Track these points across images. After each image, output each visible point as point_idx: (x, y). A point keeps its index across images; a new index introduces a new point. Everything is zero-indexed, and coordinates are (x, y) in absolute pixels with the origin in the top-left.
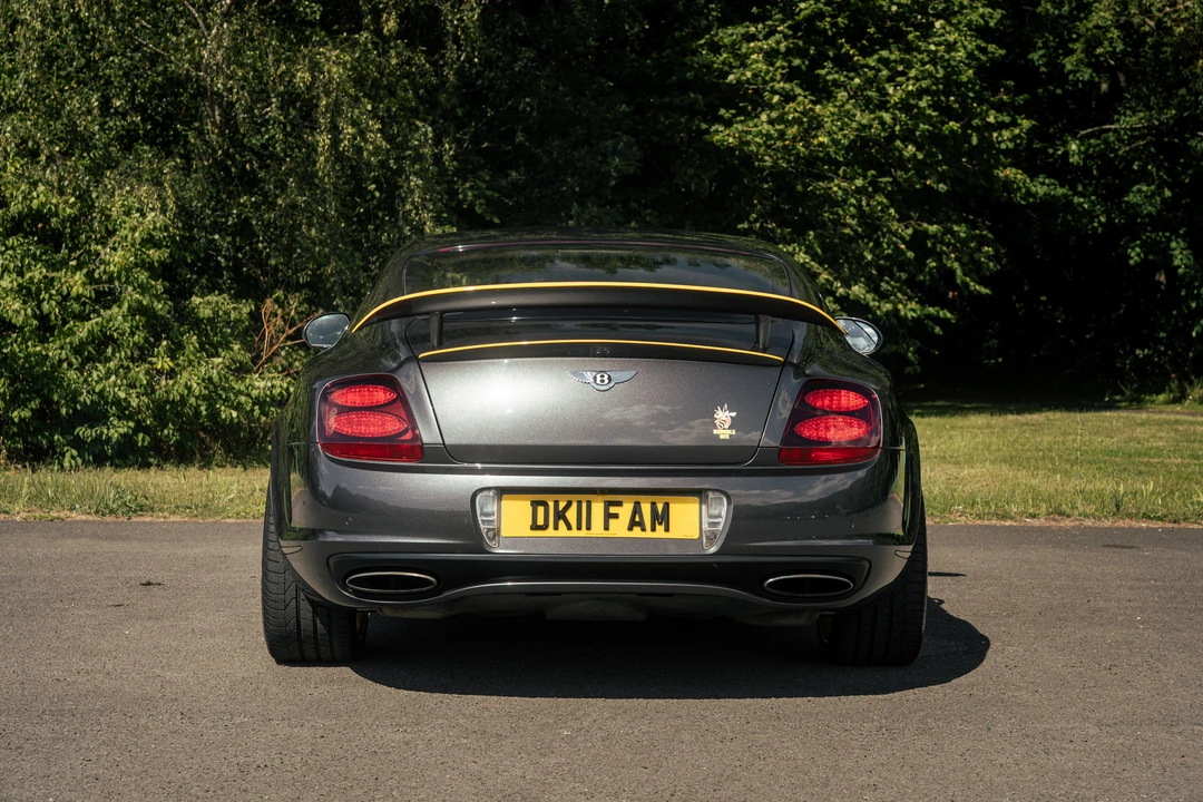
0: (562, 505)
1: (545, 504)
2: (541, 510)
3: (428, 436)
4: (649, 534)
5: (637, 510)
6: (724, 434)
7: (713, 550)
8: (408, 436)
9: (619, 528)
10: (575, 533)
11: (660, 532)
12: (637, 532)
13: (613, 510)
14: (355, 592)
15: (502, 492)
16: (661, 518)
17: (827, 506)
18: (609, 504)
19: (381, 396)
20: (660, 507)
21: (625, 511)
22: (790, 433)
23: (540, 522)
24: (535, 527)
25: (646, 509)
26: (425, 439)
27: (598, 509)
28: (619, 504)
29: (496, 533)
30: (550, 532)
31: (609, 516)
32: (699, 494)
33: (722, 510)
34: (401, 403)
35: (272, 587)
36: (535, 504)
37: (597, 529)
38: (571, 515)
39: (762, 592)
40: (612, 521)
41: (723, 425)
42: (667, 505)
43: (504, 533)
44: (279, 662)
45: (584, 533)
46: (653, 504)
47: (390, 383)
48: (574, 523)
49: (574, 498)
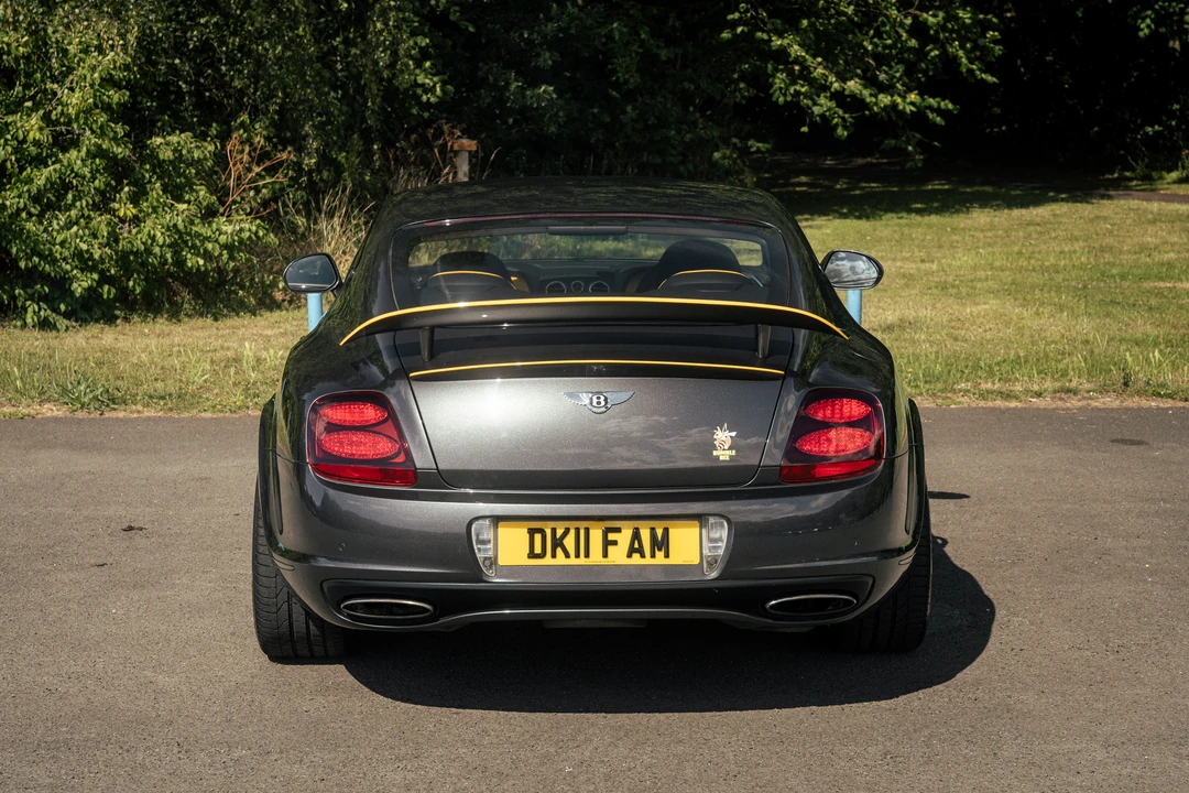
0: (559, 532)
1: (542, 531)
2: (538, 537)
3: (422, 461)
4: (648, 561)
5: (636, 535)
6: (724, 454)
7: (714, 575)
8: (401, 459)
9: (618, 555)
10: (573, 561)
11: (660, 559)
12: (636, 559)
13: (612, 536)
14: (349, 616)
15: (497, 520)
16: (661, 544)
17: (828, 519)
18: (607, 531)
19: (370, 413)
20: (659, 532)
21: (624, 537)
22: (791, 451)
23: (538, 550)
24: (532, 555)
25: (645, 535)
26: (419, 464)
27: (596, 536)
28: (618, 530)
29: (493, 561)
30: (548, 560)
31: (607, 543)
32: (700, 518)
33: (722, 533)
34: (393, 422)
35: (264, 591)
36: (532, 532)
37: (596, 557)
38: (569, 542)
39: (765, 613)
40: (610, 548)
41: (724, 445)
42: (666, 531)
43: (502, 561)
45: (582, 561)
46: (653, 529)
47: (380, 402)
48: (572, 551)
49: (572, 525)
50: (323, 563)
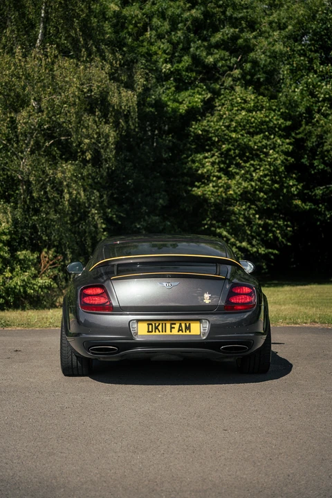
0: (157, 325)
1: (152, 324)
2: (150, 326)
3: (115, 304)
4: (184, 333)
5: (180, 326)
6: (207, 301)
7: (204, 338)
8: (108, 304)
9: (175, 332)
10: (161, 333)
11: (188, 333)
12: (180, 333)
13: (173, 326)
14: (92, 353)
15: (138, 321)
16: (188, 328)
17: (239, 324)
18: (172, 324)
19: (99, 291)
20: (188, 325)
21: (177, 326)
22: (228, 301)
23: (150, 330)
24: (149, 332)
25: (183, 325)
26: (114, 305)
27: (168, 325)
28: (175, 324)
29: (137, 334)
30: (153, 333)
31: (172, 328)
32: (200, 320)
33: (207, 326)
34: (106, 293)
35: (64, 352)
36: (149, 324)
37: (168, 332)
38: (160, 328)
39: (219, 351)
40: (173, 330)
41: (207, 299)
42: (190, 324)
43: (139, 334)
44: (65, 375)
45: (164, 333)
46: (186, 324)
47: (102, 287)
48: (161, 330)
49: (161, 322)
50: (84, 335)
